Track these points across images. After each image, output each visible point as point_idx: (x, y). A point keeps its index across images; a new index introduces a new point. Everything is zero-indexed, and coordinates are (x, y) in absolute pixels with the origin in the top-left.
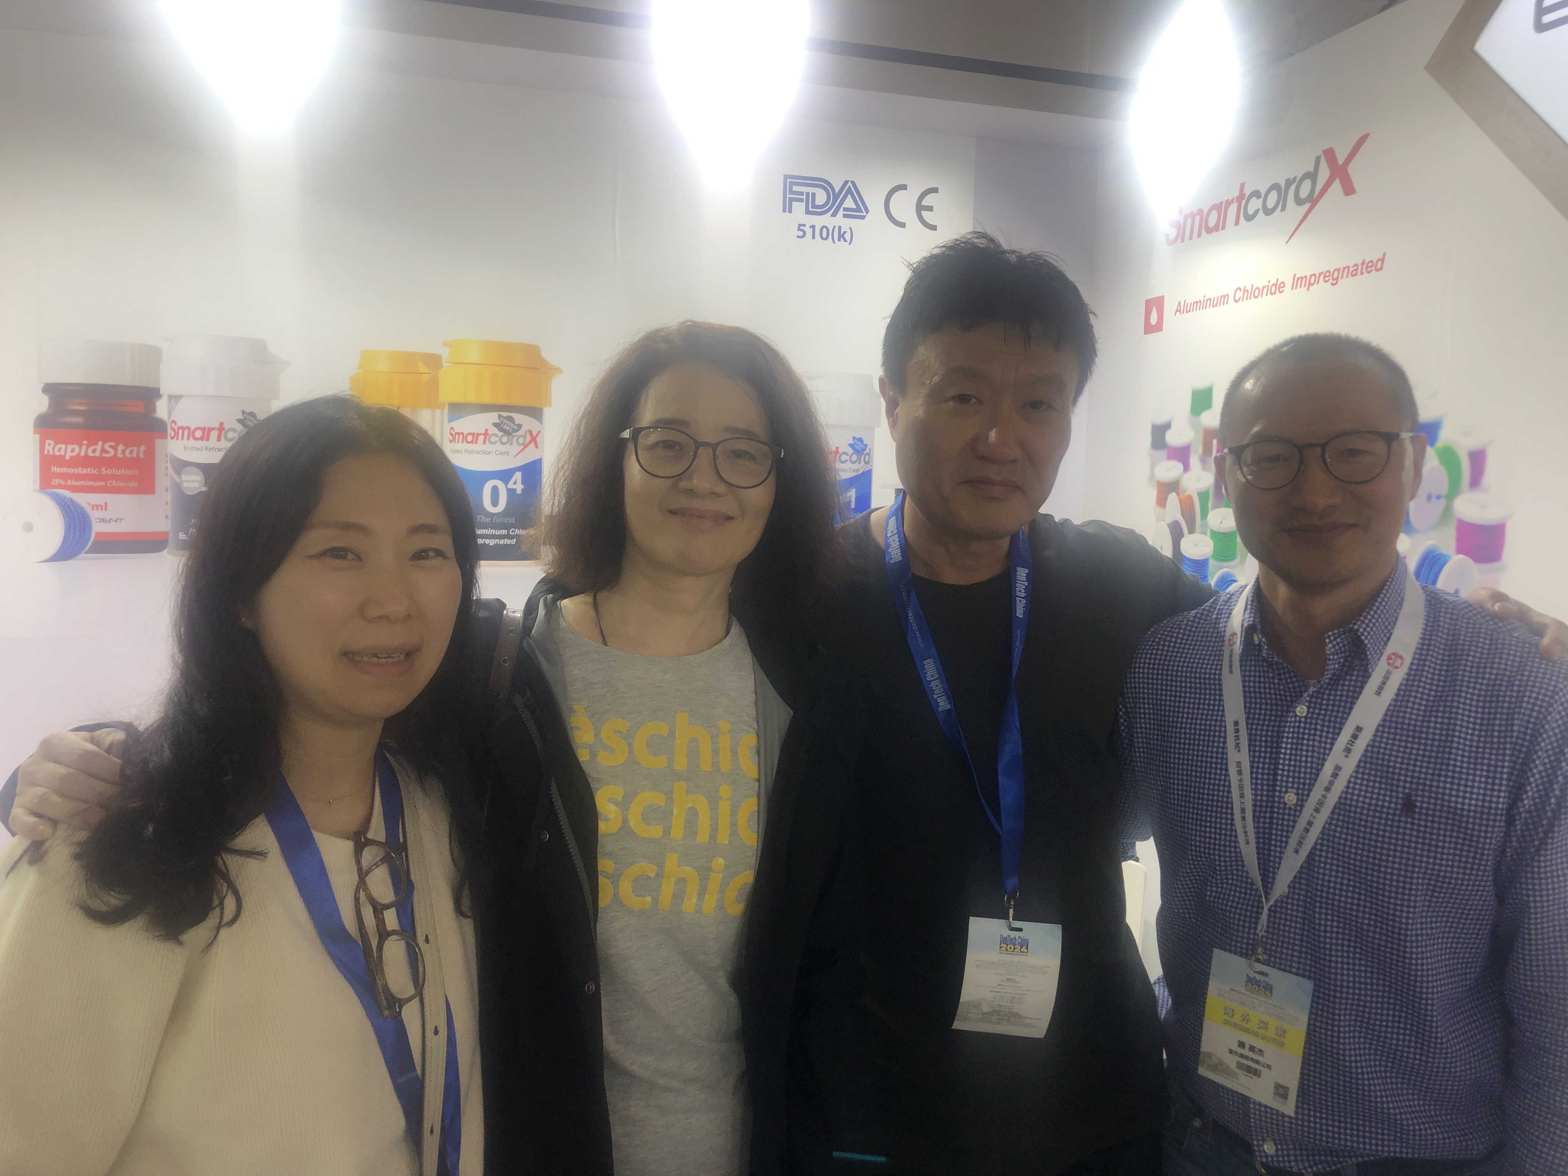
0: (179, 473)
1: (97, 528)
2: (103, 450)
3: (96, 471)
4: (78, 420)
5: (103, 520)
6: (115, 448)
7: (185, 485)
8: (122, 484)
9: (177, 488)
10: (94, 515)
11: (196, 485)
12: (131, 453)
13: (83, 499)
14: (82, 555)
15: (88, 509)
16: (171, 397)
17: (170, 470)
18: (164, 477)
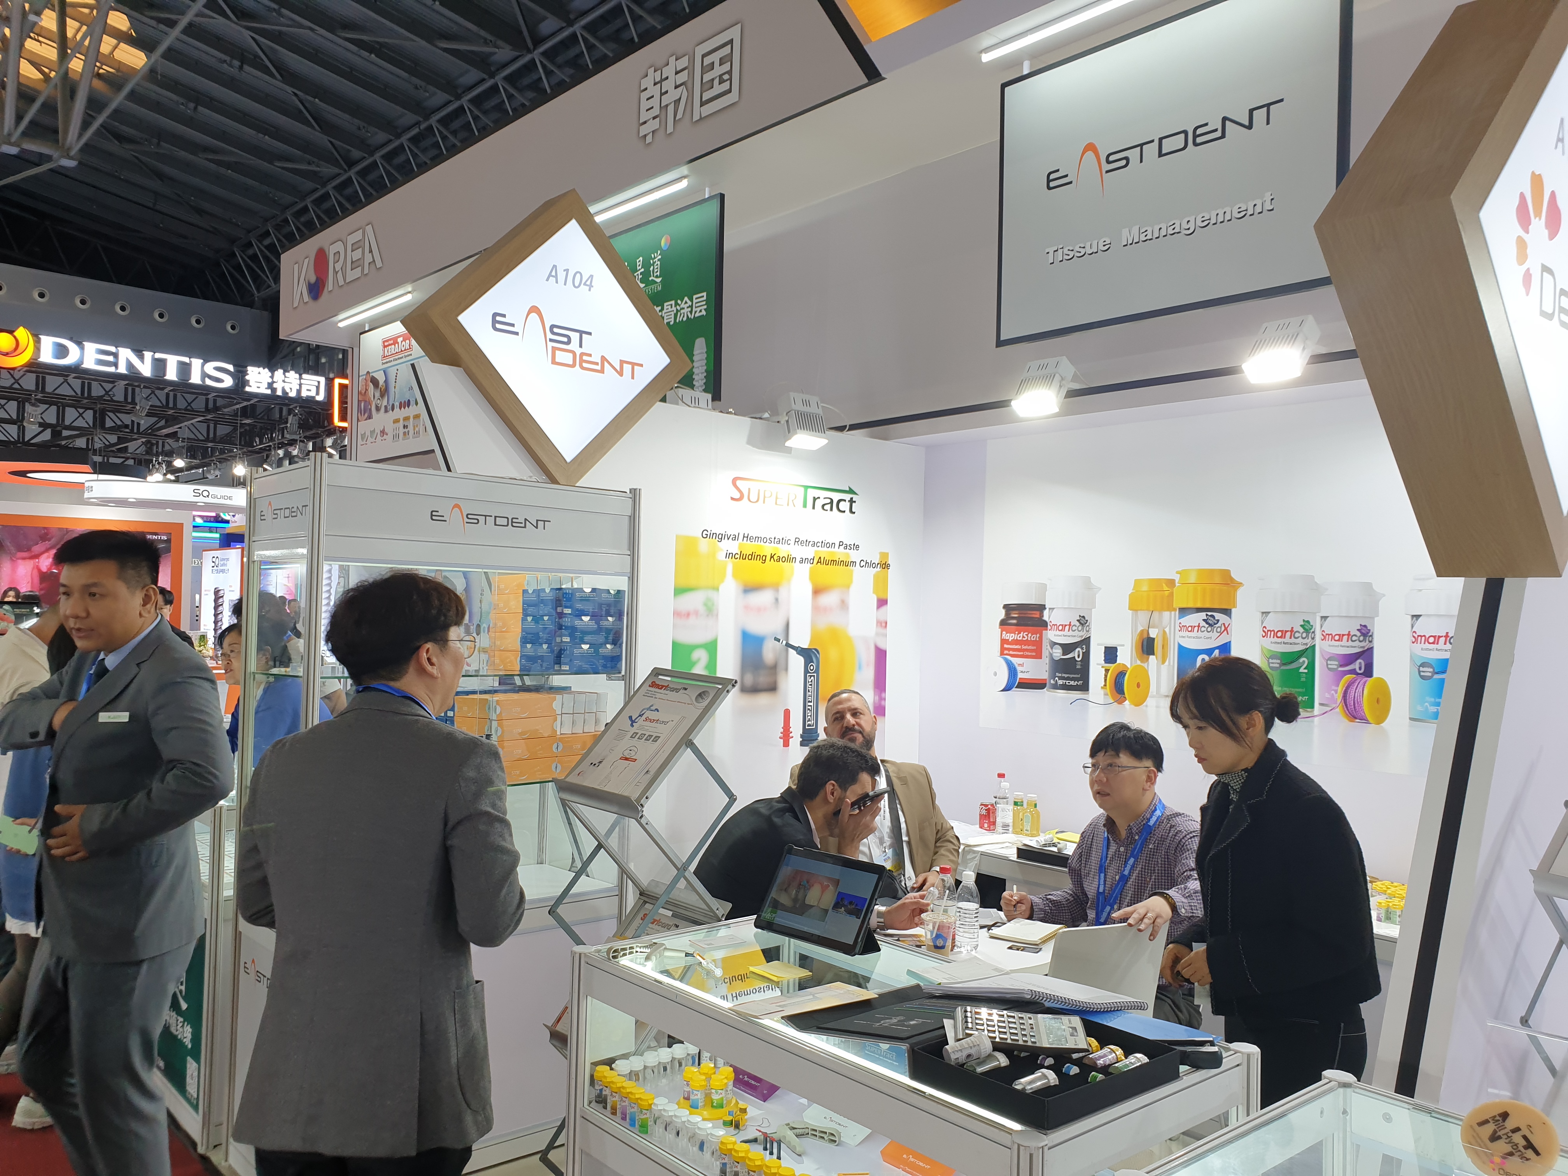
0: (1052, 649)
1: (1020, 676)
2: (1023, 637)
3: (1020, 647)
4: (1014, 621)
5: (1022, 672)
6: (1027, 635)
7: (1054, 654)
8: (1030, 654)
9: (1051, 655)
10: (1019, 669)
11: (1059, 655)
12: (1035, 637)
13: (1015, 661)
14: (1014, 689)
15: (1016, 666)
16: (1050, 609)
17: (1049, 647)
18: (1046, 650)
